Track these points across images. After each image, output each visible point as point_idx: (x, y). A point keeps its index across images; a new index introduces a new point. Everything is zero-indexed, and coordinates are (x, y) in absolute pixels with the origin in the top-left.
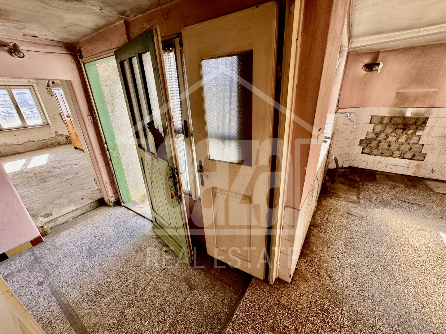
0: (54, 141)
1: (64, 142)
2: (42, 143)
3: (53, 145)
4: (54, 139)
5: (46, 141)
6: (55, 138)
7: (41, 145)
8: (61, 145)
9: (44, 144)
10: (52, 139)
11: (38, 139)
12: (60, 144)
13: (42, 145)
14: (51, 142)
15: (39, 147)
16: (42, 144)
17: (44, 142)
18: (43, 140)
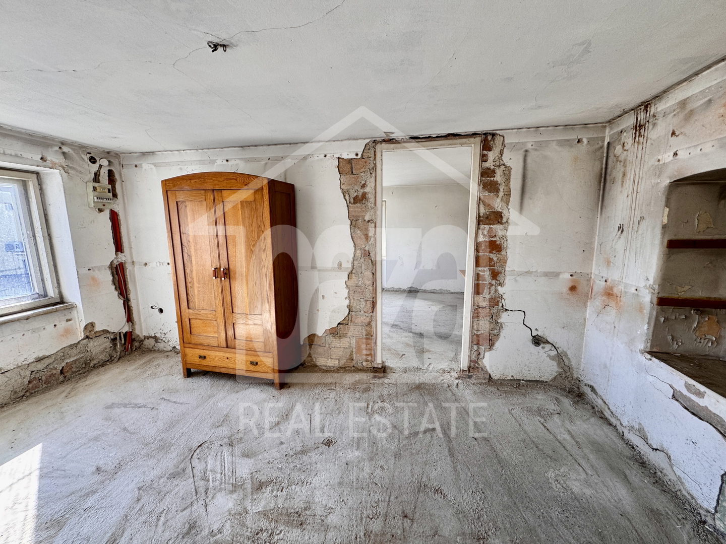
0: (75, 358)
1: (104, 357)
2: (32, 372)
3: (68, 374)
4: (75, 351)
5: (47, 362)
6: (79, 346)
7: (26, 381)
8: (94, 367)
9: (38, 375)
10: (67, 350)
11: (20, 361)
12: (92, 365)
13: (29, 382)
14: (63, 364)
15: (15, 393)
16: (33, 376)
17: (40, 366)
18: (39, 360)
